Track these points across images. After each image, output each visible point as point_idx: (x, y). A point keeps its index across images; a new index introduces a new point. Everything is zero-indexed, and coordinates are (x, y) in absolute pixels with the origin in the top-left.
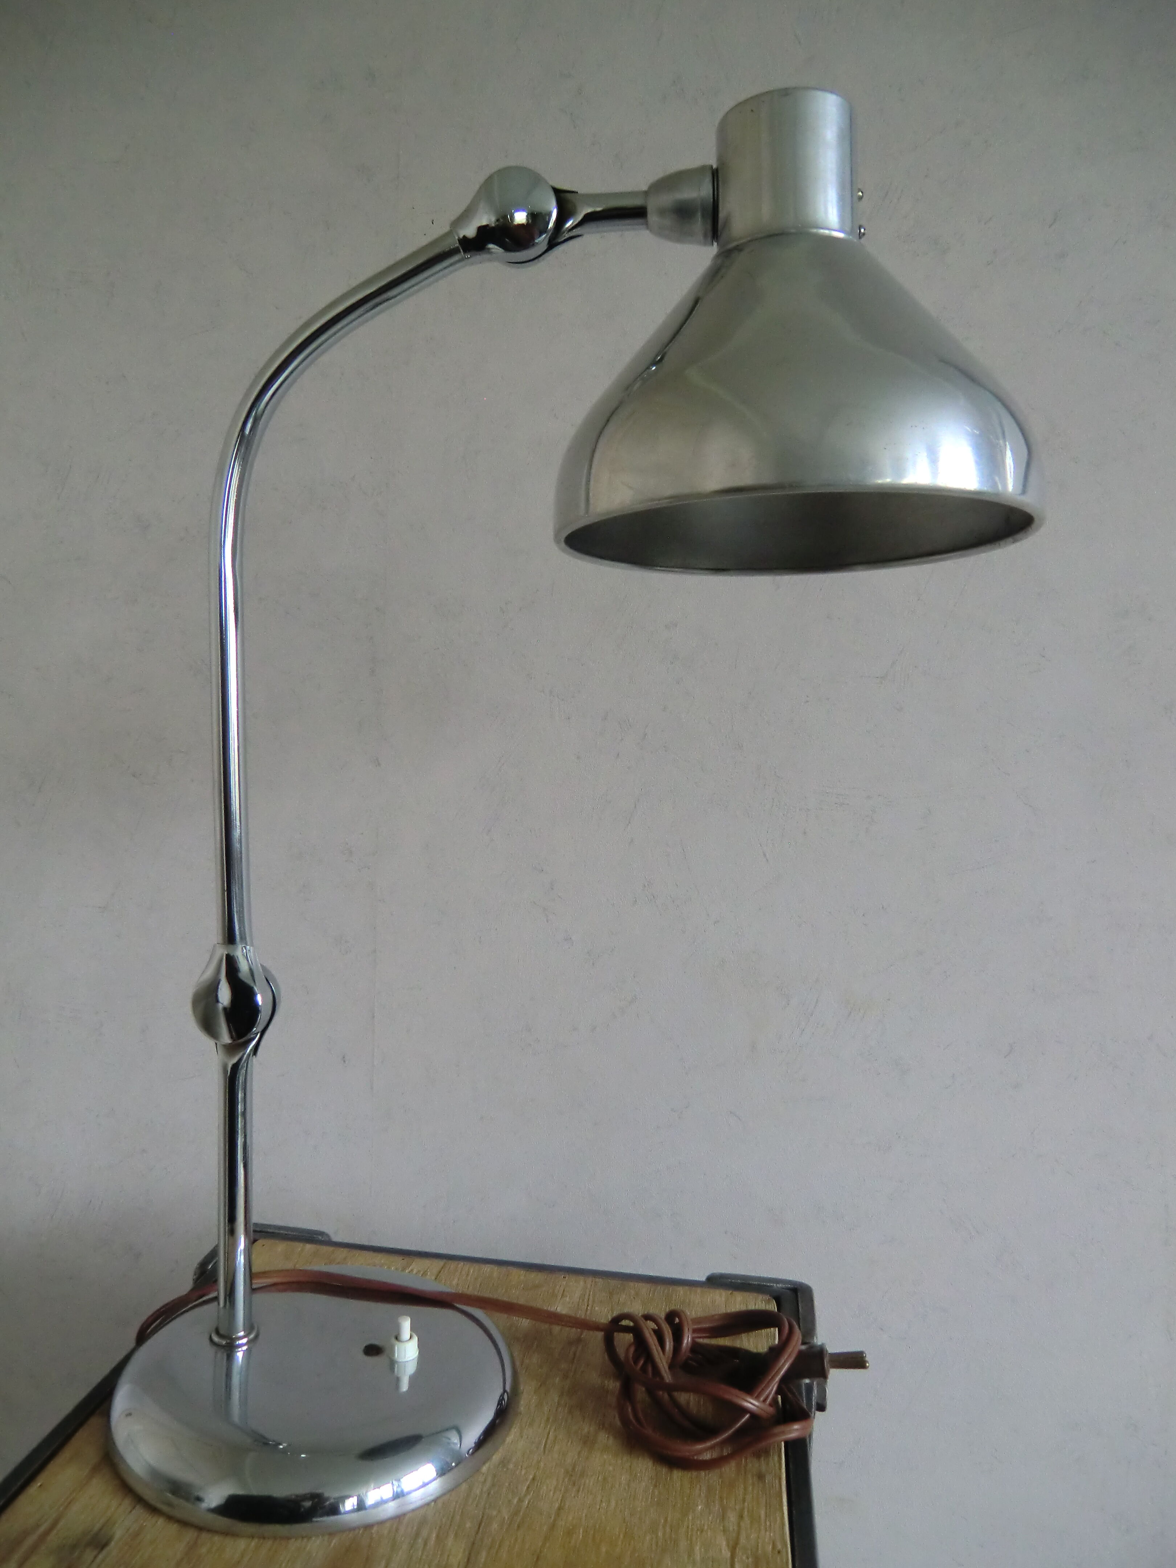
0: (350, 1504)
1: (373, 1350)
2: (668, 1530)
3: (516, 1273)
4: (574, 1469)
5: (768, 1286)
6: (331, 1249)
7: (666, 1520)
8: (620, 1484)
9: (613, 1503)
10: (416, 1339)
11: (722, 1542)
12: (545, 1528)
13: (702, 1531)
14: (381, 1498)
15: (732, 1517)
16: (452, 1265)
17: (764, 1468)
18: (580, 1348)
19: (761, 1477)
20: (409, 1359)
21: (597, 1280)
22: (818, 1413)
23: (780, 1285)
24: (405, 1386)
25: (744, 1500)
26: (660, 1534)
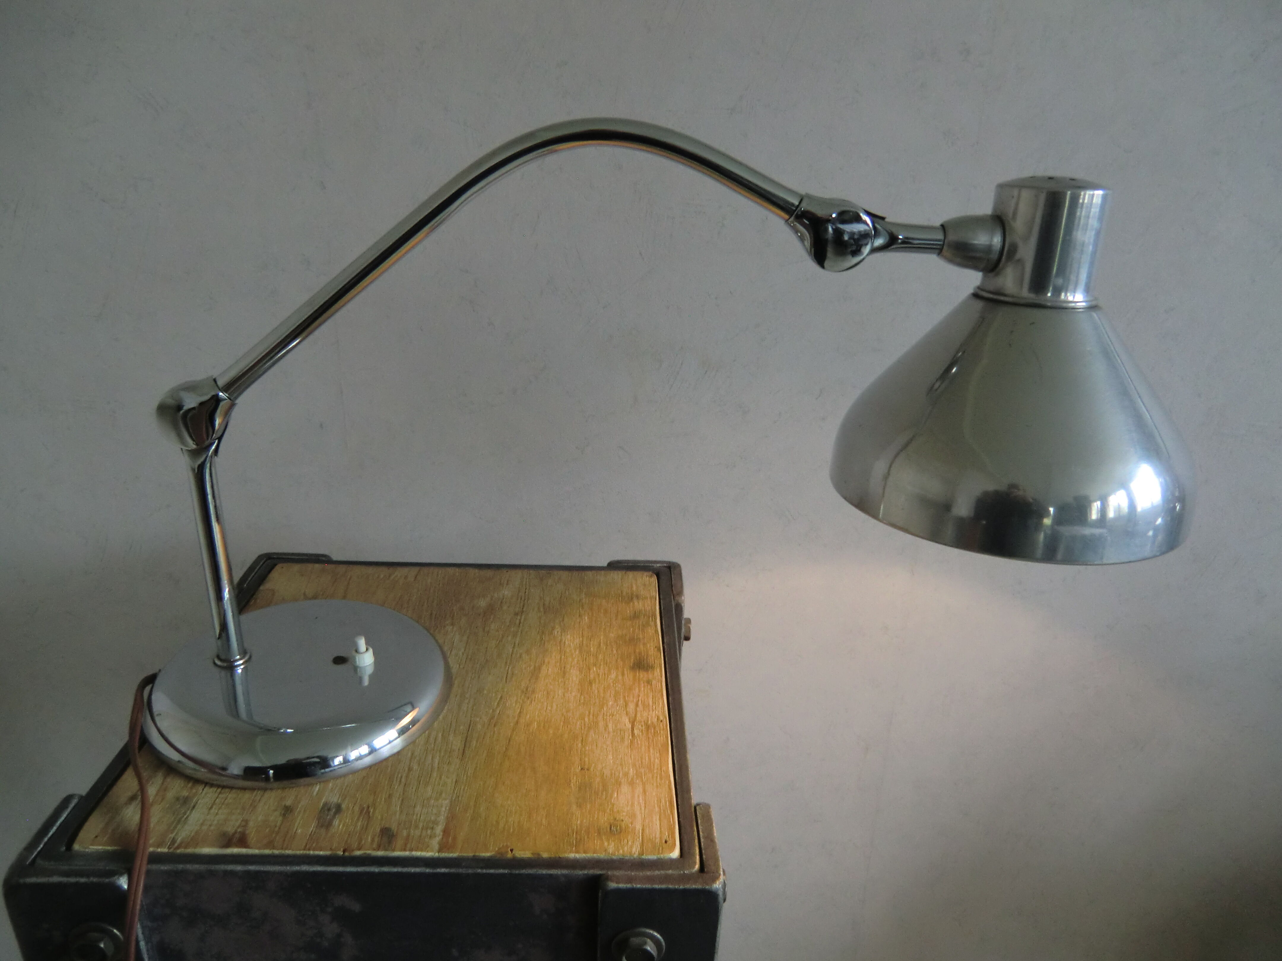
0: (338, 761)
1: (340, 660)
2: (591, 716)
3: (472, 572)
4: (527, 689)
5: (651, 566)
6: (333, 566)
7: (590, 712)
8: (558, 695)
9: (555, 707)
10: (371, 651)
11: (626, 721)
12: (512, 724)
13: (613, 715)
14: (360, 754)
15: (631, 706)
16: (425, 570)
17: (651, 676)
18: (523, 617)
19: (649, 682)
20: (368, 664)
21: (531, 571)
22: (685, 643)
23: (658, 565)
24: (366, 682)
25: (639, 696)
26: (586, 719)
